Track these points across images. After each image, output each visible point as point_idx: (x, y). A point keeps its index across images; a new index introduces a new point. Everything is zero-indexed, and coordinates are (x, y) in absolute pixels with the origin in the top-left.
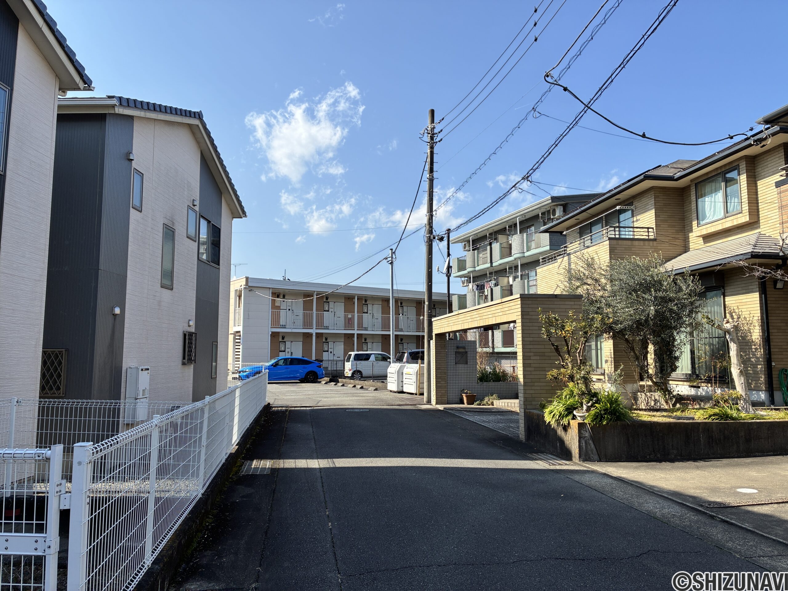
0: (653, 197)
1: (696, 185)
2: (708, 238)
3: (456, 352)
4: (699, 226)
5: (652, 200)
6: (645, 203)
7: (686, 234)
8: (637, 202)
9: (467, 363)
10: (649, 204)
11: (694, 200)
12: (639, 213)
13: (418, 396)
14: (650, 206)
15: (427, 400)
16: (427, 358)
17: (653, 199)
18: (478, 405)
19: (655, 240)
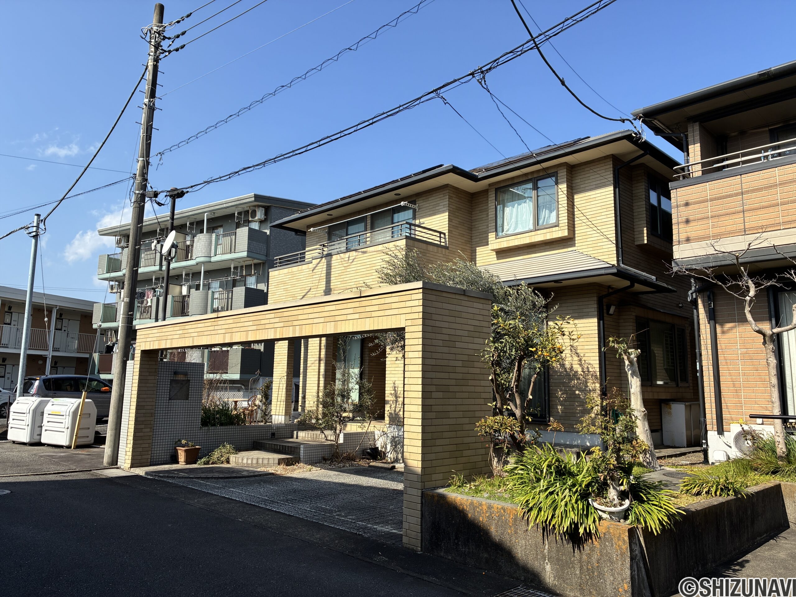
0: (448, 197)
1: (497, 190)
2: (502, 253)
3: (172, 381)
4: (497, 237)
5: (445, 200)
6: (435, 203)
7: (473, 246)
8: (422, 201)
9: (187, 399)
10: (440, 204)
11: (492, 207)
12: (425, 214)
13: (72, 451)
14: (442, 207)
15: (110, 460)
16: (118, 390)
17: (447, 199)
18: (205, 464)
19: (446, 248)
